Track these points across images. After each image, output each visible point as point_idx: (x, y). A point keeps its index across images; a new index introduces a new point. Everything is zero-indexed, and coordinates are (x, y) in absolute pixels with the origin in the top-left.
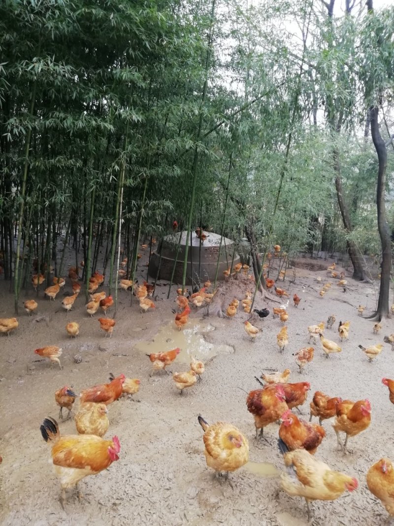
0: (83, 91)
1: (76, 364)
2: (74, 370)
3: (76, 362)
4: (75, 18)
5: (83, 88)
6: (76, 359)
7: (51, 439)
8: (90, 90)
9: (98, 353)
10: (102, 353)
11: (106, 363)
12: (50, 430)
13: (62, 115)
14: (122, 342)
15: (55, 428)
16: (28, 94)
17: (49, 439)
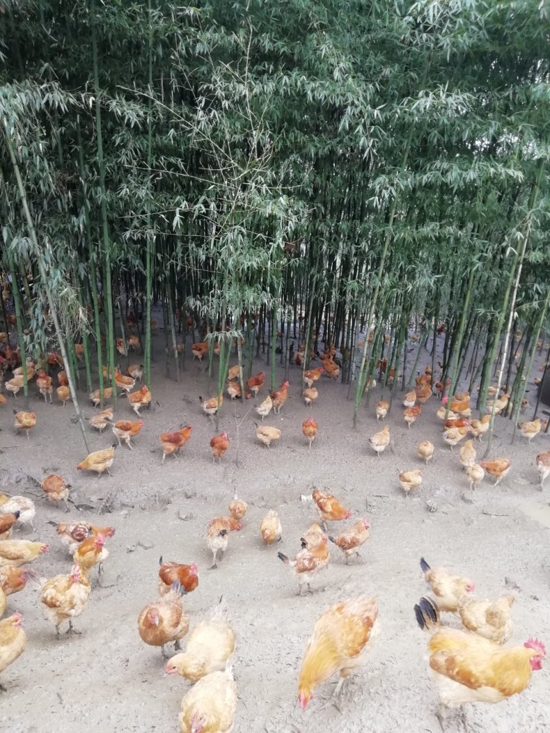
0: (479, 127)
1: (430, 513)
2: (427, 521)
3: (429, 509)
4: (482, 24)
5: (480, 123)
6: (430, 505)
7: (428, 628)
8: (490, 124)
9: (461, 503)
10: (466, 506)
11: (472, 521)
12: (428, 615)
13: (445, 165)
14: (498, 496)
15: (435, 615)
16: (401, 142)
17: (425, 627)
